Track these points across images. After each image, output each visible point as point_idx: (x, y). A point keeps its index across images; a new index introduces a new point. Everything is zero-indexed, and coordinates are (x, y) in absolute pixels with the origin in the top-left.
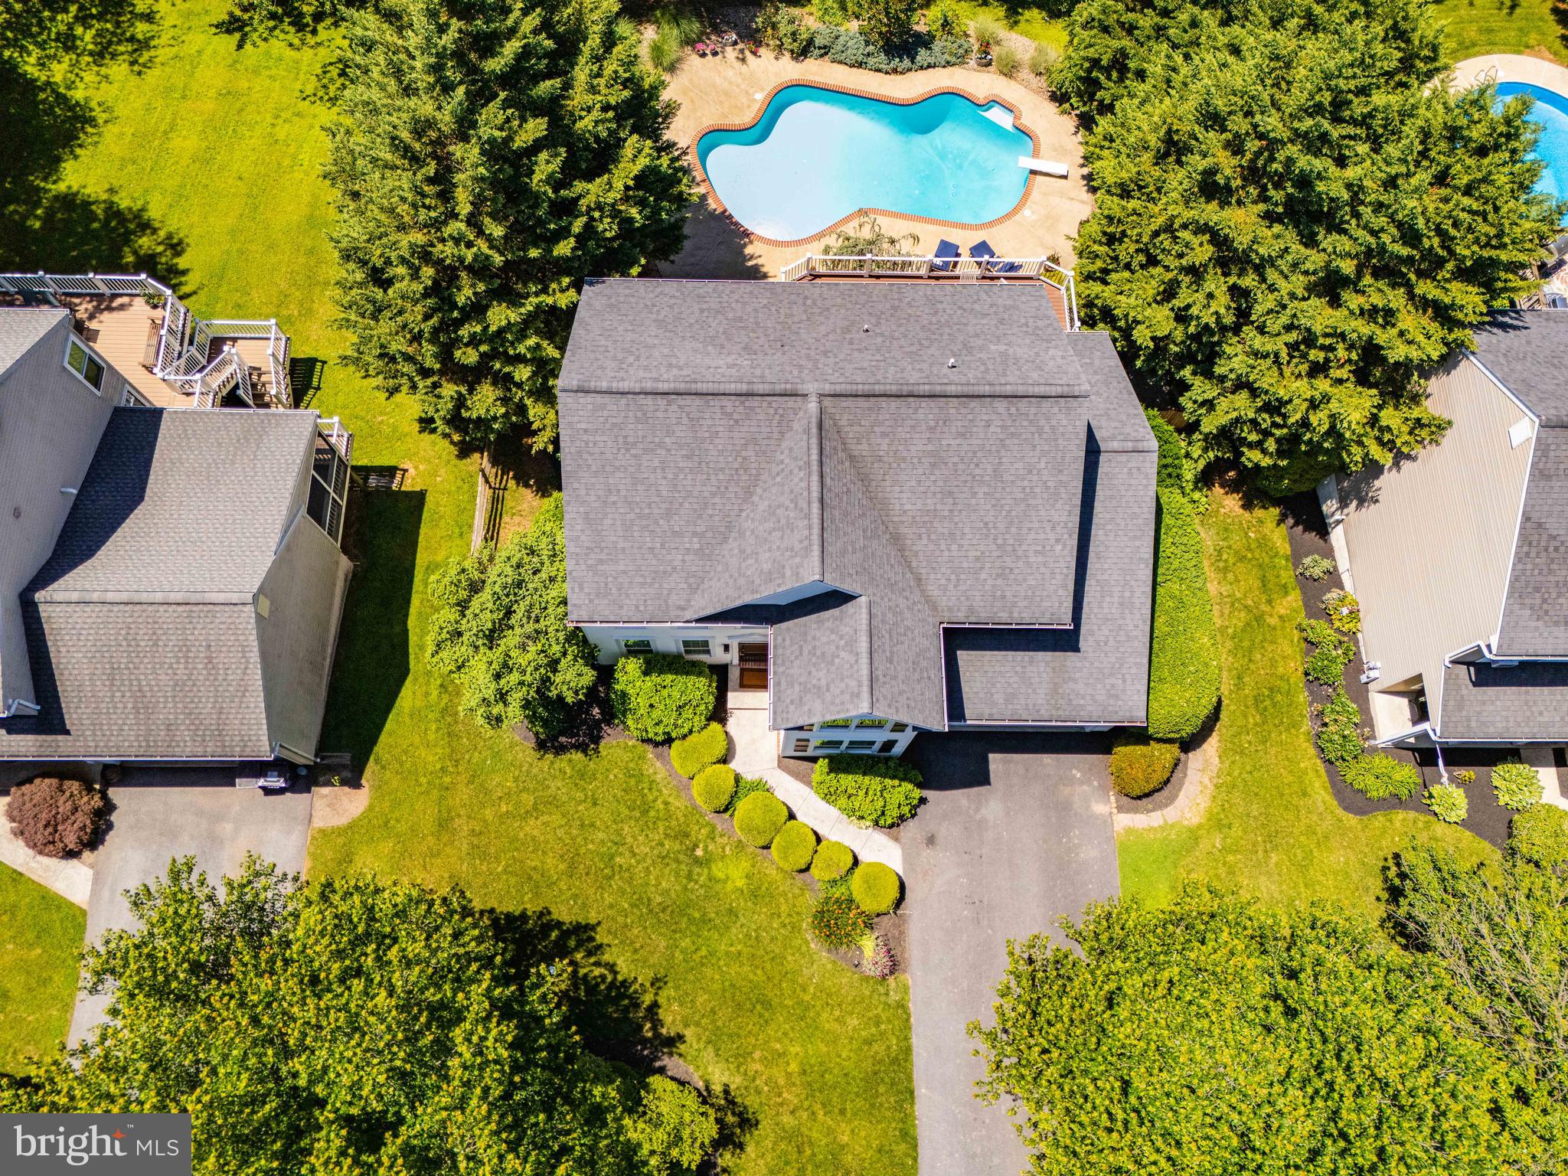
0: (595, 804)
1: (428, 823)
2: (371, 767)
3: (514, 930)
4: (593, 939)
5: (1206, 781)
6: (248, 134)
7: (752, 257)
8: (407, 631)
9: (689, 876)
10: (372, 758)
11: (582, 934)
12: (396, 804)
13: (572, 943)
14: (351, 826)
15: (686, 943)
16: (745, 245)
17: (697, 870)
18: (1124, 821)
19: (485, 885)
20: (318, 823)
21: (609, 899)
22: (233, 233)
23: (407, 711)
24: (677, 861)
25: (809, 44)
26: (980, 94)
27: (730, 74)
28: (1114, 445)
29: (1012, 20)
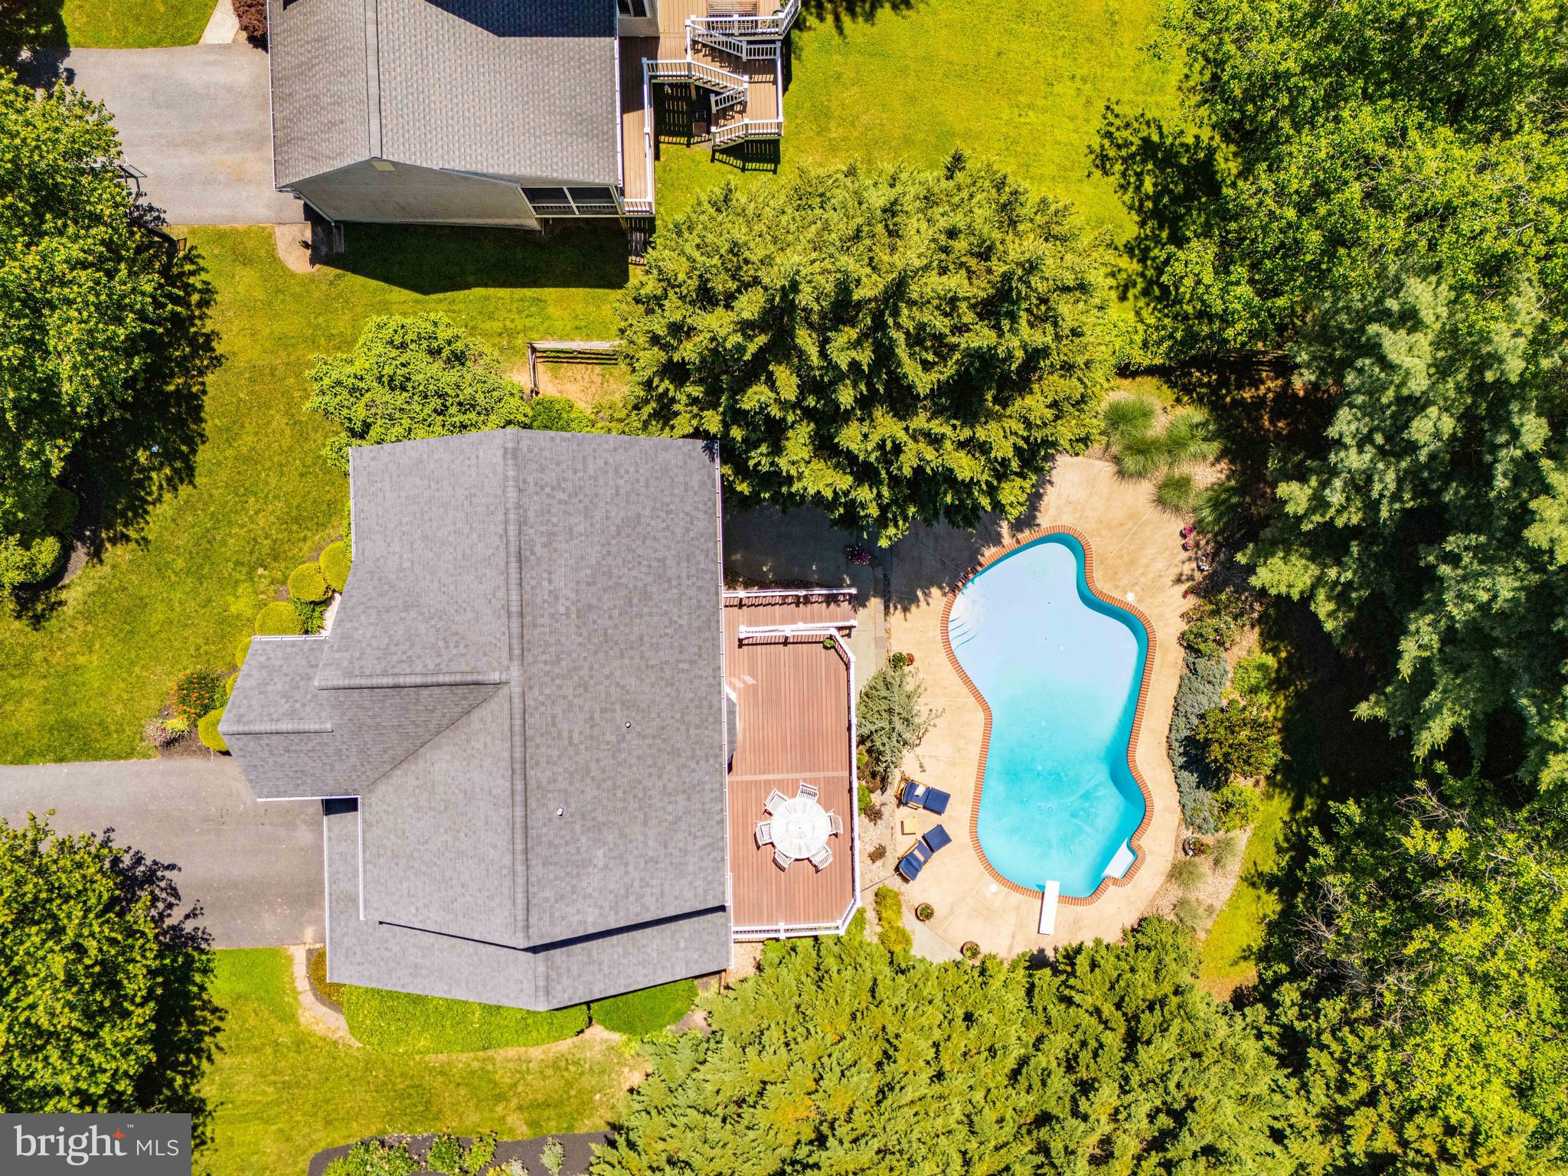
0: (302, 475)
1: (280, 327)
2: (331, 272)
3: (188, 413)
4: (182, 481)
6: (1059, 52)
7: (927, 595)
8: (468, 287)
9: (238, 563)
10: (339, 271)
11: (186, 473)
12: (297, 298)
13: (177, 464)
14: (274, 259)
15: (180, 563)
16: (941, 588)
17: (244, 570)
18: (299, 955)
19: (227, 384)
20: (279, 231)
21: (215, 492)
22: (928, 59)
23: (387, 297)
24: (252, 552)
25: (1198, 652)
26: (1145, 841)
27: (1160, 565)
28: (541, 969)
29: (1256, 880)
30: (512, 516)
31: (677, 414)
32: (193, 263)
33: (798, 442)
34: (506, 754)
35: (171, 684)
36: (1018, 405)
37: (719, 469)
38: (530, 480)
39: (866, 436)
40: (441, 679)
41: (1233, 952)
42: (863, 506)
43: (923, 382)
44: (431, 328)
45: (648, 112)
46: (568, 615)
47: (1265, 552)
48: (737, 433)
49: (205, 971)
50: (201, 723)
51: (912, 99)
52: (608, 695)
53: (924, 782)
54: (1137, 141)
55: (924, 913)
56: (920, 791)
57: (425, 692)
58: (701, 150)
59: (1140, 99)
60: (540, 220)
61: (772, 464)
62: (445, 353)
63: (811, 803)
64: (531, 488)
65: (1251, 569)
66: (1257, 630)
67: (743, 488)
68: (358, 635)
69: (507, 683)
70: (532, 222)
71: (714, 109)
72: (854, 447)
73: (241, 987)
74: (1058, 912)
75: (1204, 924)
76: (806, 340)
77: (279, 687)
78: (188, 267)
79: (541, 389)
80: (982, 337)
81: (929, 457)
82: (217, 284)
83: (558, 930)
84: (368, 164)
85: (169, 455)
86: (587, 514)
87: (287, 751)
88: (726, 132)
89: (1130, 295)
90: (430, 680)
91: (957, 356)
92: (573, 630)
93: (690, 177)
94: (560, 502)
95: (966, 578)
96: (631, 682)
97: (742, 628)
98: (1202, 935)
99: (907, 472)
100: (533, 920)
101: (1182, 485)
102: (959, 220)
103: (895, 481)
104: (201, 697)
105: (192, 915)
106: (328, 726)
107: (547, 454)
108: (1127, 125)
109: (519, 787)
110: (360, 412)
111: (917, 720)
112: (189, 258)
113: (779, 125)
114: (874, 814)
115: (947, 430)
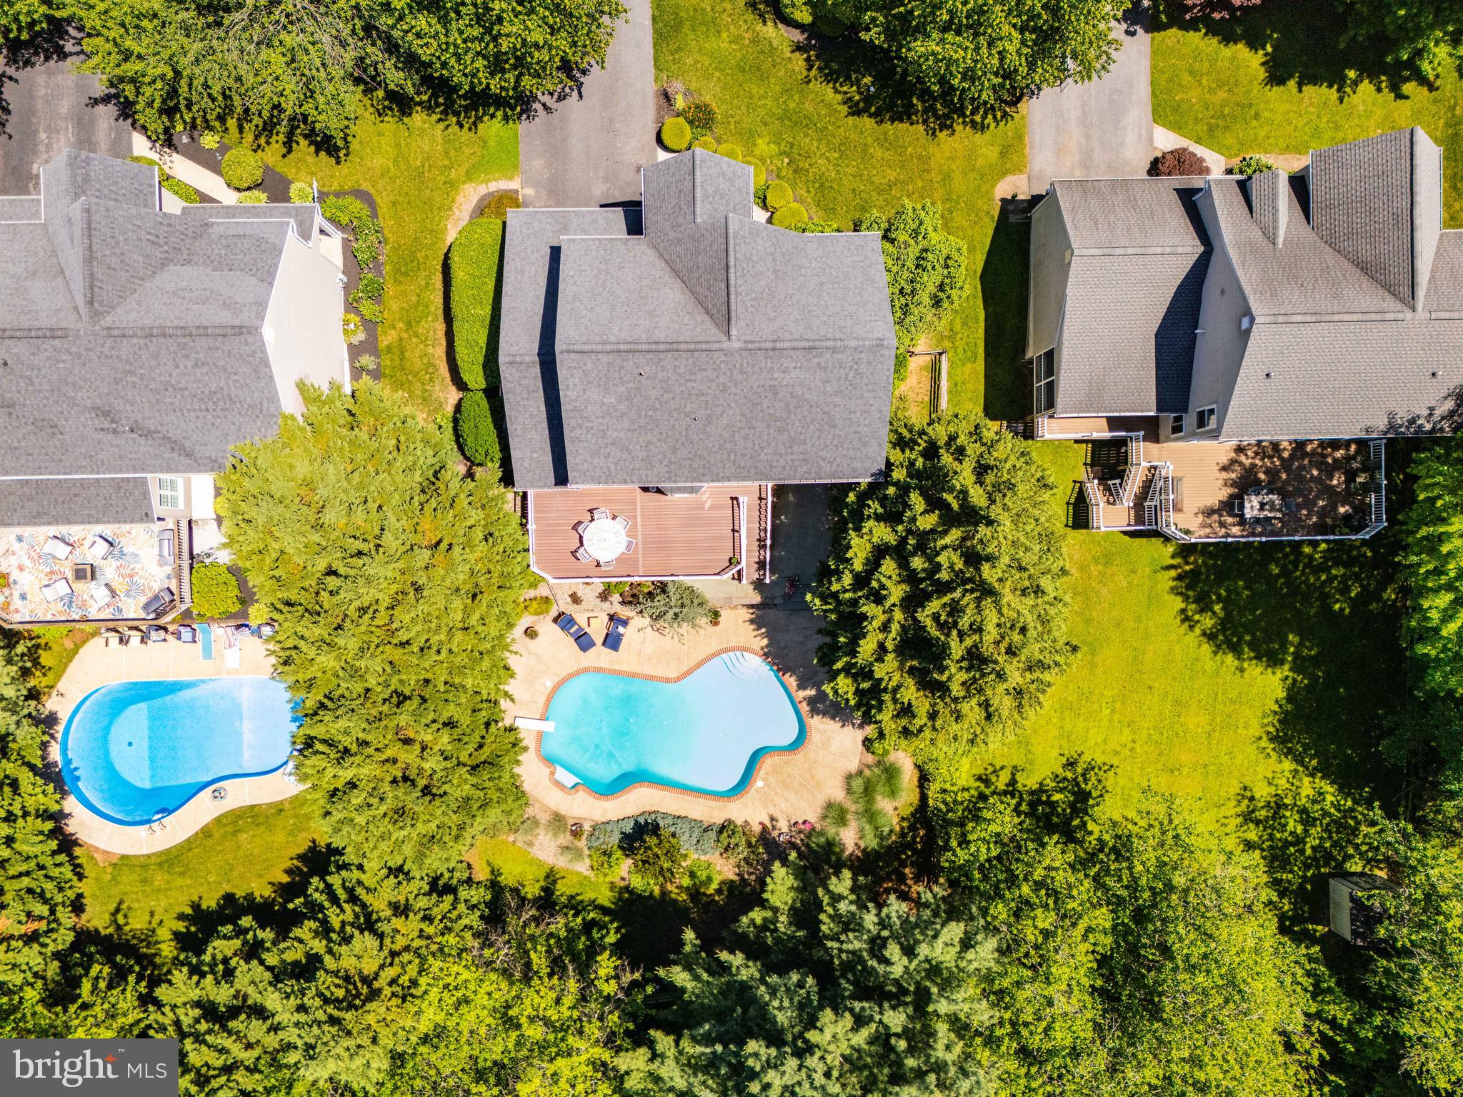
0: (854, 190)
1: (957, 176)
2: (996, 212)
3: (897, 112)
4: (850, 108)
5: (457, 213)
6: (1151, 731)
7: (762, 636)
8: (985, 307)
9: (792, 145)
10: (996, 218)
11: (856, 111)
12: (978, 189)
13: (861, 105)
14: (1005, 173)
15: (792, 105)
16: (767, 646)
17: (787, 149)
18: (514, 185)
19: (917, 139)
20: (1024, 177)
21: (842, 130)
22: (1147, 637)
23: (978, 251)
24: (800, 155)
25: (720, 832)
26: (582, 795)
27: (783, 805)
28: (527, 359)
29: (551, 878)
30: (839, 343)
31: (903, 451)
32: (1002, 117)
33: (883, 533)
34: (682, 339)
35: (707, 98)
36: (910, 682)
37: (865, 481)
38: (863, 355)
39: (890, 577)
40: (733, 296)
41: (498, 862)
42: (839, 580)
43: (924, 616)
44: (958, 285)
45: (1107, 435)
46: (772, 379)
47: (800, 873)
48: (891, 491)
49: (506, 118)
50: (681, 120)
51: (1118, 625)
52: (717, 406)
53: (627, 632)
54: (1088, 788)
55: (530, 633)
56: (621, 629)
57: (723, 286)
58: (1081, 473)
59: (1119, 790)
60: (1032, 359)
61: (869, 516)
62: (941, 295)
63: (622, 548)
64: (857, 356)
65: (785, 862)
66: (736, 878)
67: (851, 497)
68: (759, 241)
69: (729, 339)
70: (1031, 353)
71: (1110, 482)
72: (883, 569)
73: (491, 143)
74: (530, 731)
75: (521, 838)
76: (955, 535)
77: (722, 186)
78: (999, 114)
79: (914, 359)
80: (957, 649)
81: (874, 623)
82: (988, 135)
83: (564, 372)
84: (1069, 247)
85: (868, 99)
86: (837, 392)
87: (680, 191)
88: (1094, 491)
89: (978, 784)
90: (732, 289)
91: (943, 638)
92: (762, 382)
93: (1062, 465)
94: (847, 375)
95: (774, 664)
96: (725, 421)
97: (746, 499)
98: (511, 838)
99: (864, 609)
100: (572, 355)
101: (842, 820)
102: (1032, 633)
103: (854, 603)
104: (699, 120)
105: (545, 109)
106: (699, 220)
107: (879, 366)
108: (1100, 781)
109: (661, 347)
110: (902, 237)
111: (675, 625)
112: (1005, 115)
113: (1098, 528)
114: (604, 596)
115: (893, 634)
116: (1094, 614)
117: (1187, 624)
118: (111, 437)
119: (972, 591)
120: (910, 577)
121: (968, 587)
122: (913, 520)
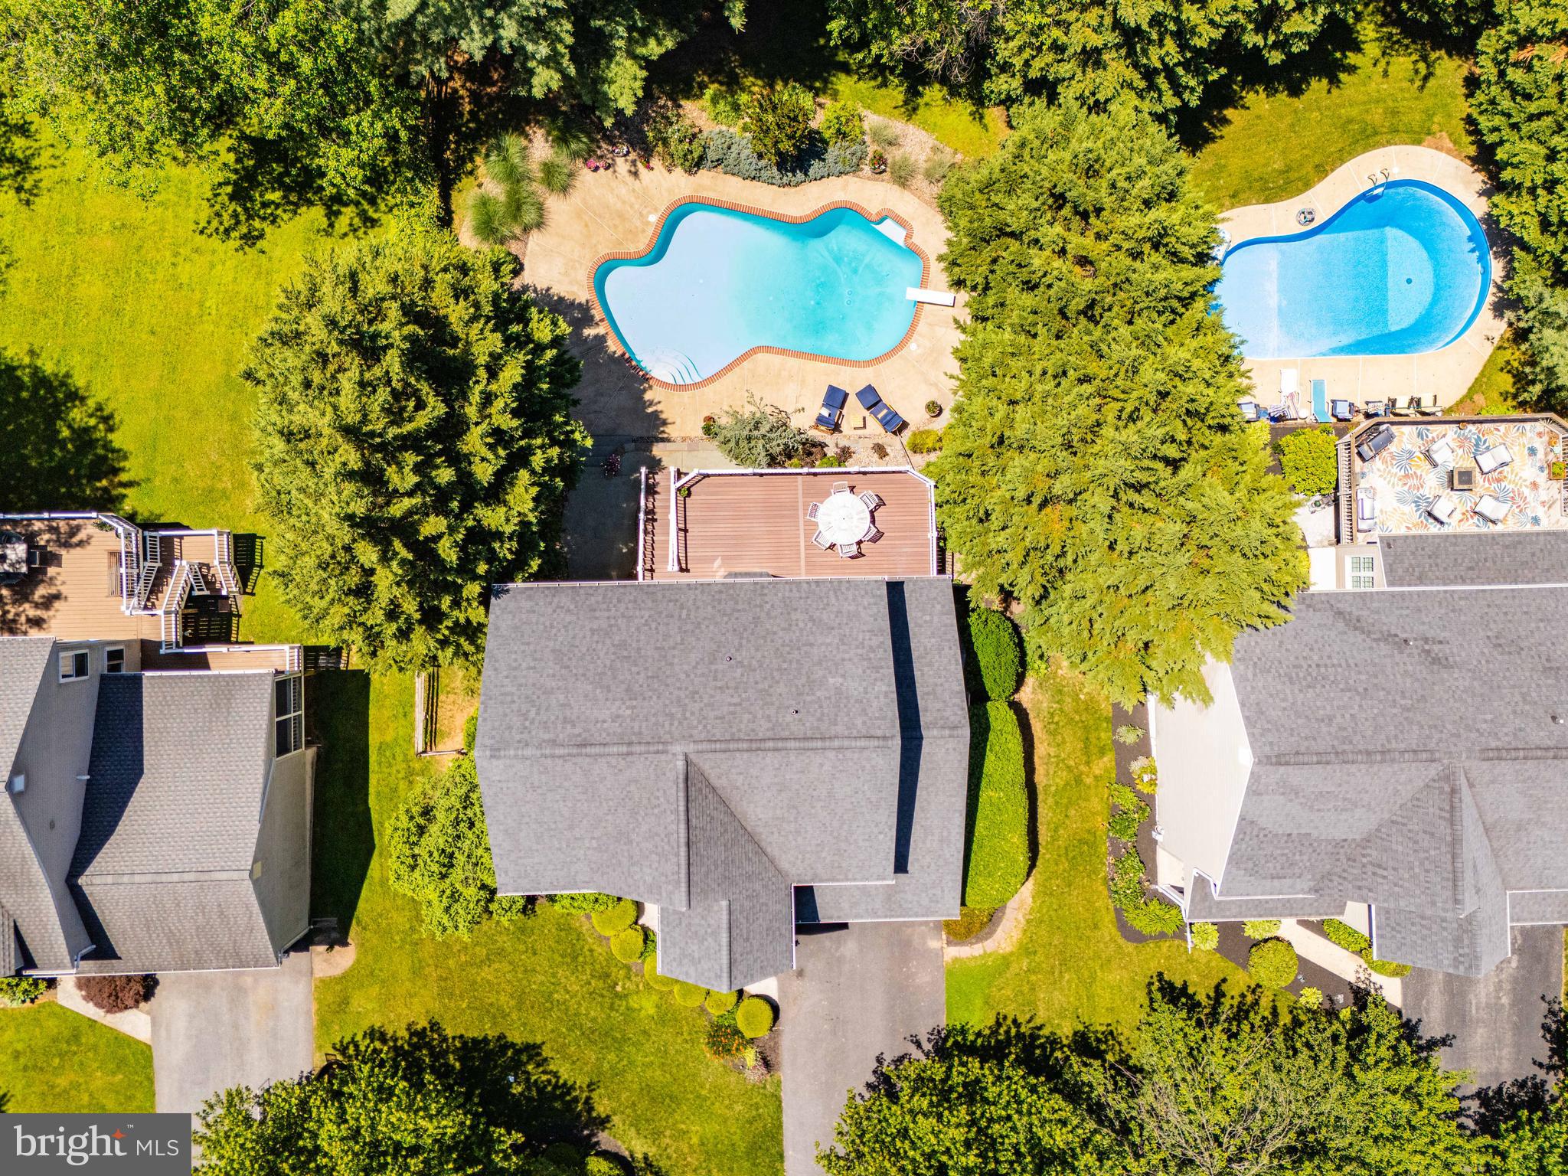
0: (535, 954)
1: (404, 972)
2: (354, 929)
3: (479, 1051)
4: (539, 1054)
5: (1020, 917)
6: (151, 277)
7: (651, 403)
8: (368, 810)
9: (612, 1008)
10: (354, 922)
11: (532, 1050)
12: (377, 958)
13: (524, 1058)
14: (344, 977)
15: (612, 1057)
16: (645, 390)
17: (618, 1002)
18: (952, 952)
19: (454, 1018)
20: (318, 974)
21: (550, 1027)
22: (158, 397)
23: (377, 880)
24: (602, 996)
25: (702, 158)
26: (873, 208)
27: (624, 191)
28: (935, 732)
29: (910, 108)
30: (548, 752)
31: (468, 620)
32: (347, 1048)
33: (493, 517)
34: (746, 755)
35: (717, 1062)
36: (456, 327)
37: (518, 585)
38: (517, 737)
39: (482, 460)
40: (682, 809)
41: (975, 129)
42: (548, 461)
43: (435, 408)
44: (400, 832)
45: (208, 649)
46: (635, 707)
47: (602, 101)
48: (482, 568)
49: (963, 1031)
50: (748, 1035)
51: (196, 413)
52: (703, 675)
53: (816, 408)
54: (233, 206)
55: (935, 409)
56: (825, 412)
57: (694, 822)
58: (244, 604)
59: (193, 202)
60: (308, 744)
61: (510, 539)
62: (421, 821)
63: (823, 508)
64: (525, 736)
65: (620, 112)
66: (682, 102)
67: (535, 564)
68: (649, 880)
69: (686, 756)
70: (311, 753)
71: (206, 593)
73: (979, 1002)
74: (936, 289)
75: (948, 157)
76: (398, 509)
77: (696, 948)
78: (351, 1051)
79: (459, 747)
80: (393, 363)
81: (503, 404)
82: (365, 1025)
83: (890, 714)
84: (255, 882)
85: (516, 1066)
86: (549, 692)
87: (747, 939)
88: (227, 581)
89: (375, 216)
91: (412, 380)
92: (646, 704)
93: (269, 614)
94: (538, 714)
95: (635, 368)
96: (694, 657)
97: (670, 568)
98: (959, 157)
99: (516, 423)
100: (879, 733)
101: (549, 169)
102: (296, 379)
103: (529, 432)
104: (726, 1035)
105: (919, 1045)
106: (724, 904)
107: (497, 724)
108: (218, 215)
109: (771, 744)
110: (471, 892)
111: (758, 415)
112: (343, 1050)
113: (220, 534)
114: (845, 454)
115: (478, 388)
116: (227, 427)
117: (105, 413)
118: (1430, 634)
119: (372, 434)
120: (457, 459)
121: (378, 440)
122: (452, 529)
